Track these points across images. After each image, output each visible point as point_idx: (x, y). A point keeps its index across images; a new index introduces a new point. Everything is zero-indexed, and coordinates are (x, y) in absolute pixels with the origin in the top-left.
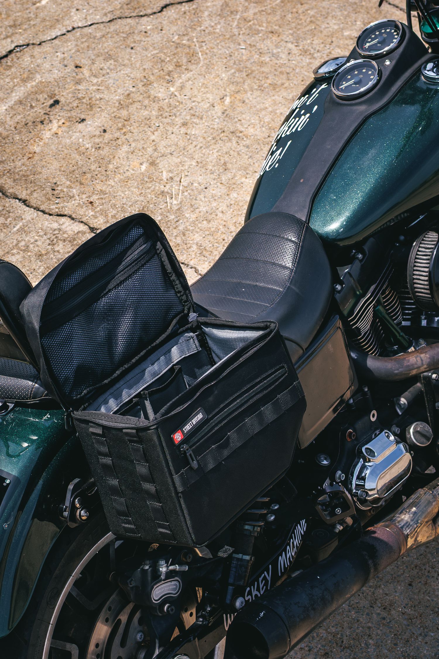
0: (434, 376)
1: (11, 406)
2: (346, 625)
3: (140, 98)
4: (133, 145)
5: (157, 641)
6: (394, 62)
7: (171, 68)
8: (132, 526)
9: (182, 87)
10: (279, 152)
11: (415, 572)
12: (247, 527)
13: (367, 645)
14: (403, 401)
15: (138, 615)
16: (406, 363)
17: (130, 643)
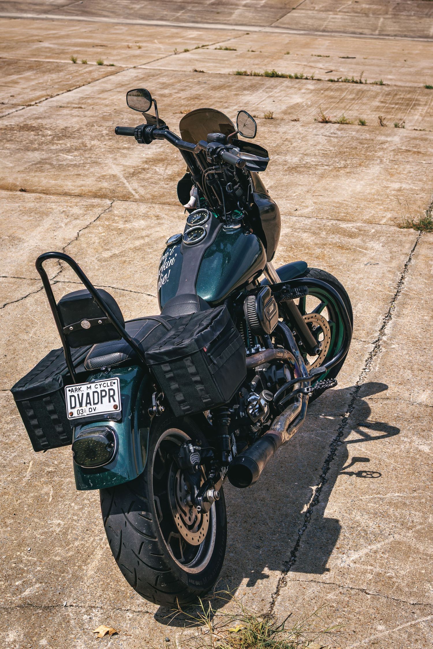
0: (264, 370)
1: (109, 369)
2: (248, 510)
3: (16, 341)
4: (24, 359)
5: (195, 487)
6: (210, 225)
7: (24, 327)
8: (188, 407)
9: (35, 334)
10: (166, 275)
11: (267, 485)
12: (224, 421)
13: (262, 515)
14: (253, 383)
15: (183, 477)
16: (255, 358)
17: (183, 490)
